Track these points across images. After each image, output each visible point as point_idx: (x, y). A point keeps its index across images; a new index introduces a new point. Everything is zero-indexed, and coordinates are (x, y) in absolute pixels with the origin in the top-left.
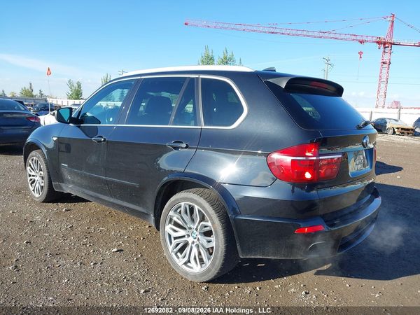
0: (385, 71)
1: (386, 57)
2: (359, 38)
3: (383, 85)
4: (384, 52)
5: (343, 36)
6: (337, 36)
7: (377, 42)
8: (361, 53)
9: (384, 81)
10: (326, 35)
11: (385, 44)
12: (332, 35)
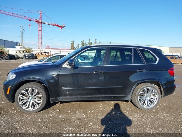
0: (40, 34)
1: (40, 28)
2: (28, 18)
3: (40, 39)
4: (39, 26)
5: (21, 16)
6: (19, 16)
7: (36, 21)
8: (30, 25)
9: (40, 37)
10: (13, 15)
11: (39, 22)
12: (16, 15)
